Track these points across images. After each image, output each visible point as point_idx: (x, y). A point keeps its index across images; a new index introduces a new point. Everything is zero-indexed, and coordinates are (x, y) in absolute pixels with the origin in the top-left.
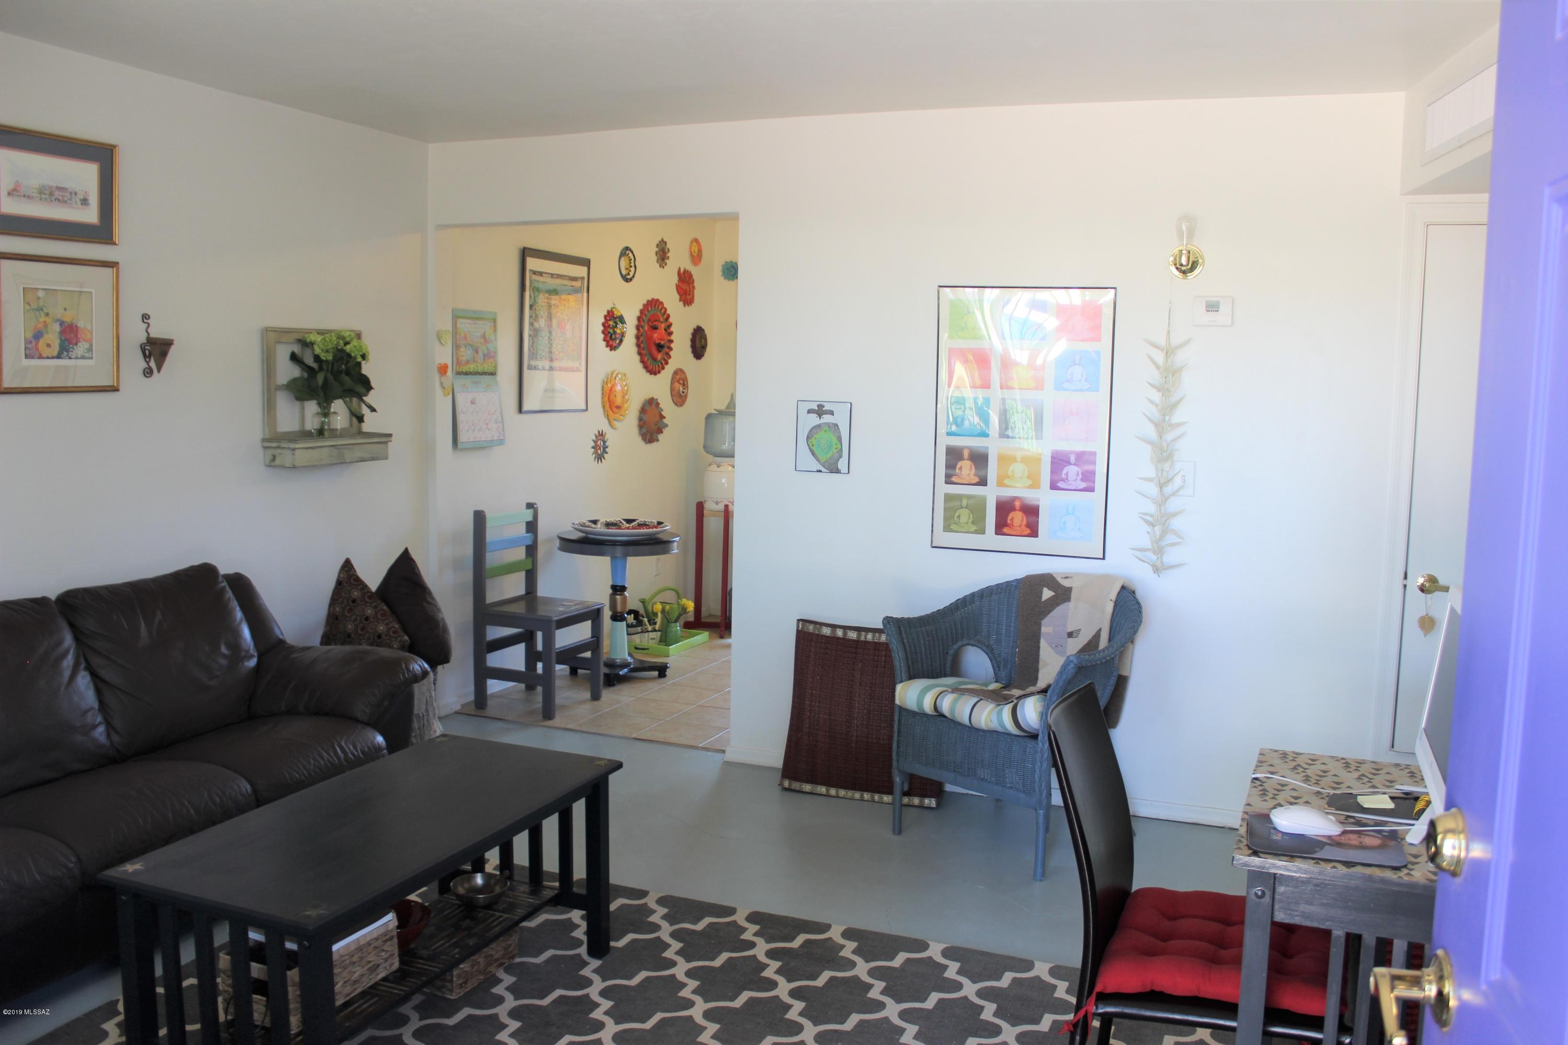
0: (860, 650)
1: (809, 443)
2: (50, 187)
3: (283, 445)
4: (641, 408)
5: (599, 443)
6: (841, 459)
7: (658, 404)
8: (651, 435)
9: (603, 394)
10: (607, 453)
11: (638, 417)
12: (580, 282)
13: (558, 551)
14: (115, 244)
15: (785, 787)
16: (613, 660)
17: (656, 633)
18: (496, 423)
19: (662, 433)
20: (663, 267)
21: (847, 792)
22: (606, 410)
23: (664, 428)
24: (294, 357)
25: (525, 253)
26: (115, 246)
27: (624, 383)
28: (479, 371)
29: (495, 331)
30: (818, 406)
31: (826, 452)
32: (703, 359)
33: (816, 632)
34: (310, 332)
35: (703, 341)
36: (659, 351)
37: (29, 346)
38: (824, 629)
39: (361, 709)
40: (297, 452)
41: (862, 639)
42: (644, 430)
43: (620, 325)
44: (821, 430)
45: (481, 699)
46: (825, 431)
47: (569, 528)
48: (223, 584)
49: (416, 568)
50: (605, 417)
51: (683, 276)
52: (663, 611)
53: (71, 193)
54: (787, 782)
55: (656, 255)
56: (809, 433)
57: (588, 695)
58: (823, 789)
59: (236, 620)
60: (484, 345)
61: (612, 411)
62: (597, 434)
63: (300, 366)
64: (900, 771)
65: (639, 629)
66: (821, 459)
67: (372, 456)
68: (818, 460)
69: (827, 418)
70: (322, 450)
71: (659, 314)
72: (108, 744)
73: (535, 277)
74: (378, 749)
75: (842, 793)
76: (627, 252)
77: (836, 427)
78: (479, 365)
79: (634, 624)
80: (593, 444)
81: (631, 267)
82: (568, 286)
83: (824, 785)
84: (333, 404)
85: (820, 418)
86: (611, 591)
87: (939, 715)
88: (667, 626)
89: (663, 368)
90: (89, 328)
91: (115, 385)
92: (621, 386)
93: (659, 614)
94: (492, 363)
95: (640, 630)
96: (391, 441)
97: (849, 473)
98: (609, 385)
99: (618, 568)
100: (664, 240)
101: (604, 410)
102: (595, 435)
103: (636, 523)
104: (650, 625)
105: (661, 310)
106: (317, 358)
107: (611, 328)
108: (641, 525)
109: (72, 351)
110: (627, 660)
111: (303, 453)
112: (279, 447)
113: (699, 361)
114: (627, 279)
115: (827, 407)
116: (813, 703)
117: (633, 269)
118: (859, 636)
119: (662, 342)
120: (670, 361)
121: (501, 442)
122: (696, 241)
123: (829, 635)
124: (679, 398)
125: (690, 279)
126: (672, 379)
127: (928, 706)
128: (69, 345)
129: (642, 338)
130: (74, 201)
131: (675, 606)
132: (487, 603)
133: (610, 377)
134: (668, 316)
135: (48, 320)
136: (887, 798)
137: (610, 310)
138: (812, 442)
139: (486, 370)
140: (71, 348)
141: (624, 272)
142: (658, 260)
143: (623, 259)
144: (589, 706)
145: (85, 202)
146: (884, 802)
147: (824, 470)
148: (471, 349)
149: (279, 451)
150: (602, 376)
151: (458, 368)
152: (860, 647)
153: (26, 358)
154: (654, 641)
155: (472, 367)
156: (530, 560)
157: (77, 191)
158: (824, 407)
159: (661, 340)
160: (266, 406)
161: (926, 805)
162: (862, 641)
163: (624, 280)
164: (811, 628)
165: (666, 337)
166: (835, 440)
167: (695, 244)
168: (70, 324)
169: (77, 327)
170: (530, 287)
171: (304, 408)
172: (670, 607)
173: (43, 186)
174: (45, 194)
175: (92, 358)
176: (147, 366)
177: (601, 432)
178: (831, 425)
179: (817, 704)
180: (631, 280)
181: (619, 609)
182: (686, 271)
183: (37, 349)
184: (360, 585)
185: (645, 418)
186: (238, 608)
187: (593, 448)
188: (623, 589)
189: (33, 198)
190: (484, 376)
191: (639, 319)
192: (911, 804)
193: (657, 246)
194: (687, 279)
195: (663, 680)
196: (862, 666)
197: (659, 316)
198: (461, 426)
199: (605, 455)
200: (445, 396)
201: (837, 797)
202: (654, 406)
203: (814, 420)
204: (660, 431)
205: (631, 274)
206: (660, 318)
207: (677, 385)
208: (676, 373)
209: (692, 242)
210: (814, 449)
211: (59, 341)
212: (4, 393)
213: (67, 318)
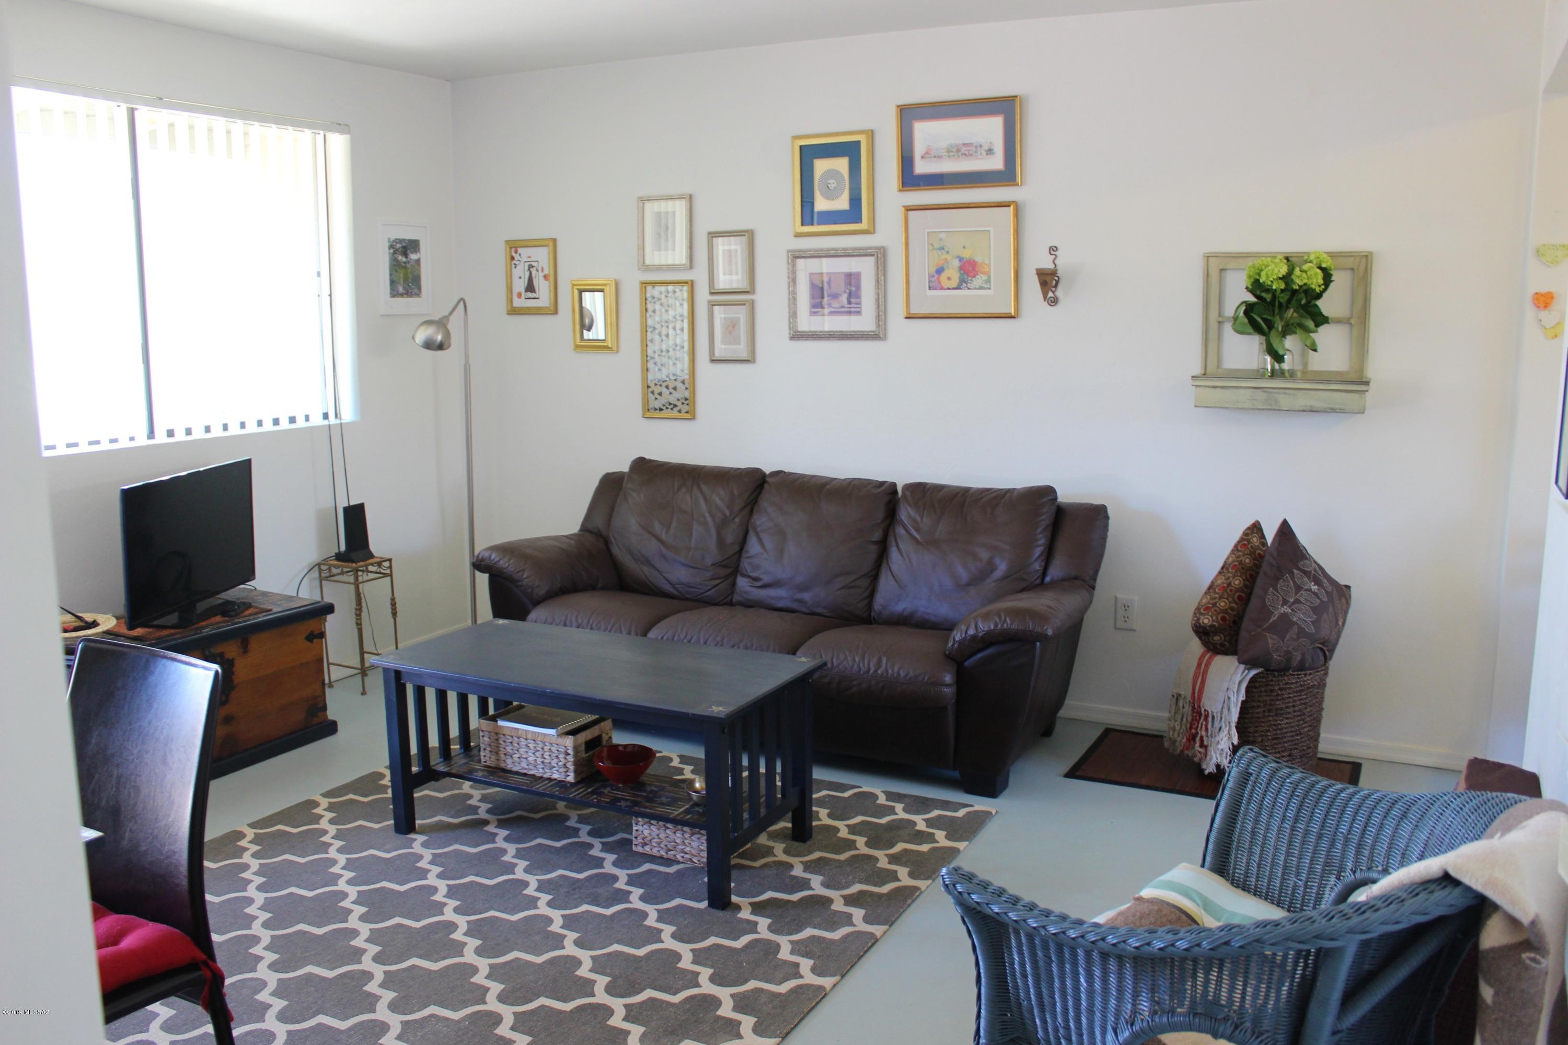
2: (957, 145)
14: (1017, 185)
26: (1019, 186)
34: (1273, 255)
37: (933, 279)
53: (976, 147)
67: (1334, 406)
90: (987, 262)
91: (1015, 313)
96: (1367, 390)
109: (971, 283)
128: (968, 278)
130: (979, 153)
135: (948, 257)
140: (970, 280)
145: (990, 151)
153: (929, 289)
157: (982, 143)
160: (1204, 340)
168: (968, 259)
169: (975, 261)
173: (950, 146)
174: (952, 152)
175: (990, 289)
176: (1045, 295)
183: (939, 282)
189: (942, 157)
200: (1548, 338)
211: (959, 275)
212: (909, 318)
213: (966, 255)
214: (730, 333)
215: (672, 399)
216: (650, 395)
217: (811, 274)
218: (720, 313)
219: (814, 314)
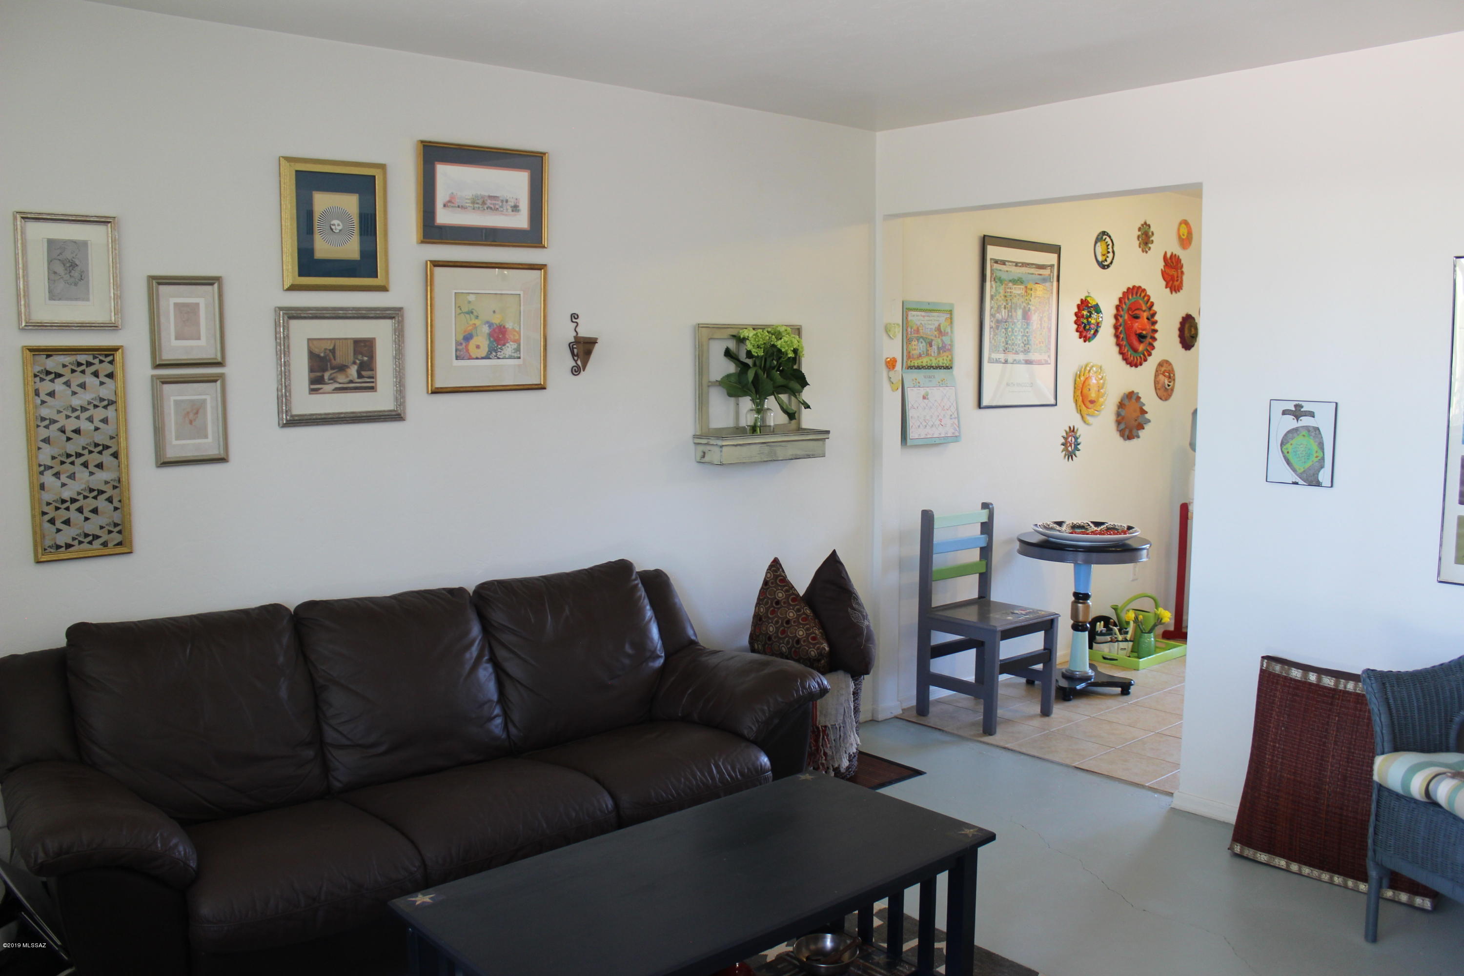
0: (1337, 701)
1: (1283, 449)
2: (483, 197)
3: (712, 442)
4: (1120, 403)
5: (1070, 439)
6: (1323, 469)
7: (1139, 398)
8: (1131, 431)
9: (1075, 388)
10: (1079, 450)
11: (1116, 412)
12: (1049, 270)
13: (1018, 554)
14: (544, 247)
15: (1237, 852)
16: (1073, 672)
17: (1127, 643)
18: (951, 419)
19: (1143, 429)
20: (1147, 252)
21: (1312, 871)
22: (1078, 405)
23: (1145, 424)
24: (728, 353)
25: (985, 241)
26: (545, 249)
27: (1100, 377)
28: (933, 365)
29: (951, 323)
30: (1296, 406)
31: (1304, 461)
32: (1193, 349)
33: (1284, 674)
34: (745, 327)
35: (1193, 330)
36: (1141, 342)
37: (459, 347)
38: (1293, 671)
39: (749, 725)
40: (724, 449)
41: (1340, 688)
42: (1122, 426)
43: (1095, 315)
44: (1298, 435)
45: (923, 706)
46: (1304, 436)
47: (1030, 528)
48: (636, 582)
49: (844, 572)
50: (1078, 412)
51: (1169, 261)
52: (1136, 620)
53: (502, 201)
54: (1239, 847)
55: (1138, 239)
56: (1283, 438)
57: (1037, 709)
58: (1282, 863)
59: (644, 619)
60: (939, 337)
61: (1085, 405)
62: (1068, 430)
63: (735, 363)
64: (1379, 865)
65: (1108, 638)
66: (1297, 469)
67: (808, 453)
68: (1294, 470)
69: (1305, 421)
70: (753, 447)
71: (1141, 302)
72: (504, 736)
73: (996, 266)
74: (762, 770)
75: (1306, 870)
76: (1104, 237)
77: (1317, 432)
78: (933, 359)
79: (1104, 632)
80: (1063, 441)
81: (1108, 252)
82: (1035, 274)
83: (1283, 858)
84: (766, 400)
85: (1297, 421)
86: (1073, 599)
87: (1431, 803)
88: (1141, 637)
89: (1145, 360)
90: (517, 329)
91: (542, 383)
92: (1096, 379)
93: (1132, 623)
94: (947, 357)
95: (1109, 640)
96: (828, 438)
97: (1332, 486)
98: (1082, 378)
99: (1081, 577)
100: (1148, 223)
101: (1076, 405)
102: (1066, 431)
103: (1105, 526)
104: (1121, 634)
105: (1144, 298)
106: (749, 354)
107: (1085, 319)
108: (1112, 530)
109: (501, 352)
110: (1087, 673)
111: (730, 451)
112: (707, 444)
113: (1188, 352)
114: (1103, 266)
115: (1306, 407)
116: (1275, 758)
117: (1111, 255)
118: (1337, 684)
119: (1144, 332)
120: (1153, 352)
121: (956, 438)
122: (1185, 222)
123: (1300, 679)
124: (1164, 392)
125: (1178, 264)
126: (1157, 371)
127: (1416, 788)
128: (497, 346)
129: (1121, 328)
130: (505, 208)
131: (1151, 615)
132: (933, 605)
133: (1083, 370)
134: (1152, 304)
135: (477, 322)
136: (1363, 887)
137: (1084, 298)
138: (1287, 449)
139: (941, 364)
140: (500, 348)
141: (1100, 259)
142: (1140, 244)
143: (1099, 244)
144: (1038, 722)
145: (515, 208)
146: (1361, 891)
147: (1301, 482)
148: (923, 342)
149: (709, 448)
150: (1074, 369)
151: (909, 362)
152: (1337, 696)
153: (457, 359)
154: (1125, 652)
155: (925, 361)
156: (984, 562)
157: (508, 198)
158: (1302, 407)
159: (1143, 330)
160: (697, 403)
161: (1417, 905)
162: (1341, 690)
163: (1100, 267)
164: (1277, 668)
165: (1148, 327)
166: (1315, 447)
167: (1183, 226)
168: (498, 325)
169: (504, 327)
170: (991, 277)
171: (738, 404)
172: (1144, 617)
173: (475, 196)
174: (477, 203)
175: (519, 358)
176: (575, 364)
177: (1072, 429)
178: (1311, 429)
179: (1280, 760)
180: (1108, 266)
181: (1081, 618)
182: (1173, 256)
183: (467, 350)
184: (785, 586)
185: (1123, 413)
186: (648, 607)
187: (1063, 444)
188: (1086, 597)
189: (466, 208)
190: (938, 370)
191: (1118, 308)
192: (1396, 900)
193: (1140, 229)
194: (1175, 264)
195: (1125, 698)
196: (1338, 721)
197: (1140, 304)
198: (911, 423)
199: (1077, 452)
200: (893, 391)
201: (1300, 874)
202: (1133, 400)
203: (1290, 423)
204: (1141, 427)
205: (1109, 260)
206: (1142, 307)
207: (1161, 377)
208: (1160, 365)
209: (1181, 224)
210: (1290, 456)
211: (488, 342)
212: (433, 393)
213: (496, 320)
214: (191, 422)
215: (91, 527)
216: (47, 525)
217: (309, 340)
218: (174, 394)
219: (313, 391)
